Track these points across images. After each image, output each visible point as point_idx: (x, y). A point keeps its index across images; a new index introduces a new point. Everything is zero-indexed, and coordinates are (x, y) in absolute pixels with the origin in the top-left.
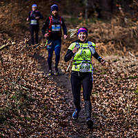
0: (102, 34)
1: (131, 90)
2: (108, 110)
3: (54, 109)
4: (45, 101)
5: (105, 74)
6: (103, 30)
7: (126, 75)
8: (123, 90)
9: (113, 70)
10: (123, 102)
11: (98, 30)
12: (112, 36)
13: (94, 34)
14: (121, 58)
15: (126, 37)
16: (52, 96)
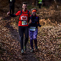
0: (44, 14)
1: (58, 45)
2: (45, 55)
3: (16, 55)
4: (12, 50)
5: (45, 36)
6: (45, 12)
7: (56, 37)
8: (54, 45)
9: (49, 34)
10: (54, 51)
11: (42, 12)
12: (50, 16)
13: (40, 14)
14: (53, 27)
15: (57, 16)
16: (15, 48)
